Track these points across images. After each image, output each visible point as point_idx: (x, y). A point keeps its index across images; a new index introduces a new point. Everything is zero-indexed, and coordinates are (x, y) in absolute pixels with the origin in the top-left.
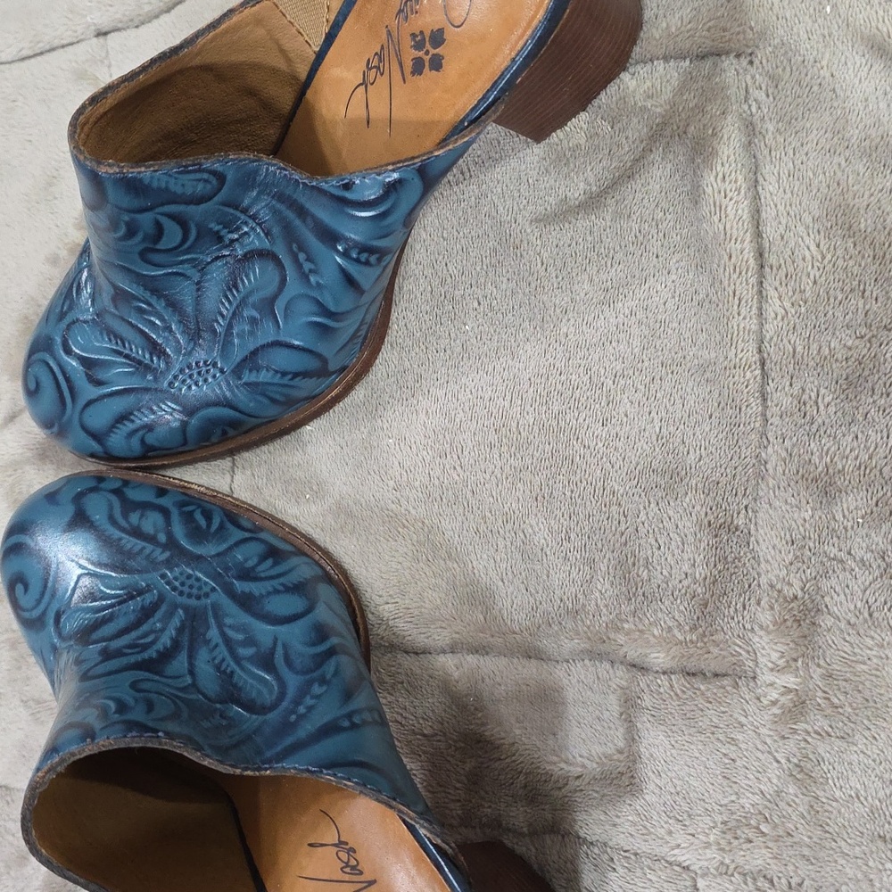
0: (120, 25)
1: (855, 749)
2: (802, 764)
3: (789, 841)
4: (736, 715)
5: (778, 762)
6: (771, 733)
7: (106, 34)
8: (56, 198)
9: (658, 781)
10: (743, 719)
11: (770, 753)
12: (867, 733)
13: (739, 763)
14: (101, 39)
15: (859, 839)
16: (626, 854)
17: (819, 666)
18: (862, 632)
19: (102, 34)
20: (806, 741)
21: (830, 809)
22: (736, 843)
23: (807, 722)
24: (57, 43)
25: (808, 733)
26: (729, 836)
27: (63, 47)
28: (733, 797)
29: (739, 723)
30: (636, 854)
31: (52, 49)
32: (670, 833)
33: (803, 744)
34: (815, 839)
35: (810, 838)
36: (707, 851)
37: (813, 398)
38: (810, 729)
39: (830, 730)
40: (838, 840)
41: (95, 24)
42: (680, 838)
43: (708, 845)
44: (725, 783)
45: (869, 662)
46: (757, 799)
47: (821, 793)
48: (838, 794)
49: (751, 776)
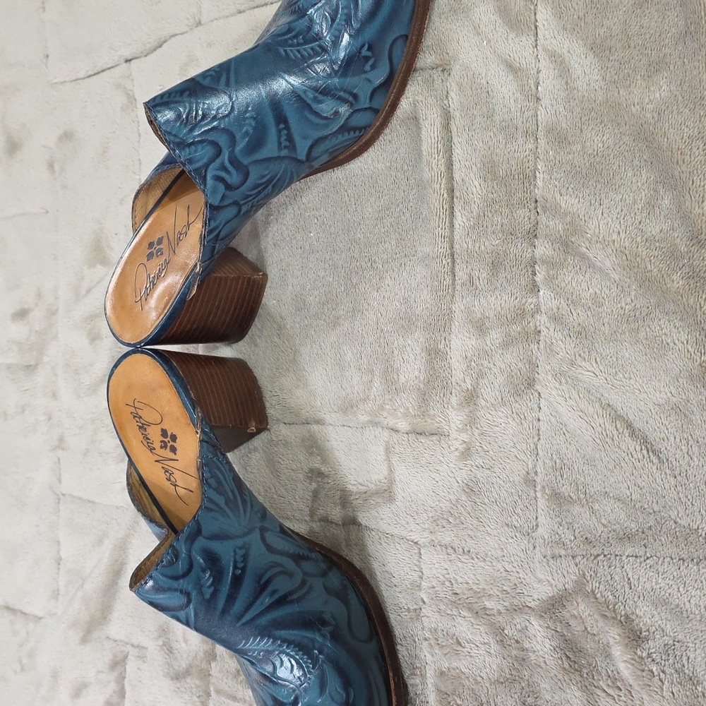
0: (136, 56)
1: (495, 475)
2: (469, 484)
3: (462, 526)
4: (438, 457)
5: (458, 483)
6: (454, 466)
7: (130, 60)
8: (108, 160)
9: (403, 494)
10: (442, 459)
11: (455, 478)
12: (500, 466)
13: (440, 483)
14: (128, 64)
15: (496, 525)
16: (387, 536)
17: (477, 428)
18: (497, 409)
19: (128, 61)
20: (471, 471)
21: (481, 508)
22: (437, 528)
23: (472, 461)
24: (105, 67)
25: (472, 466)
26: (434, 525)
27: (109, 68)
28: (437, 503)
29: (440, 461)
30: (392, 535)
31: (103, 71)
32: (408, 523)
33: (469, 472)
34: (475, 526)
35: (472, 525)
36: (424, 533)
37: (477, 275)
38: (473, 464)
39: (483, 464)
40: (486, 526)
41: (123, 56)
42: (413, 526)
43: (424, 530)
44: (433, 494)
45: (500, 426)
46: (448, 504)
47: (477, 500)
48: (486, 500)
49: (445, 491)
